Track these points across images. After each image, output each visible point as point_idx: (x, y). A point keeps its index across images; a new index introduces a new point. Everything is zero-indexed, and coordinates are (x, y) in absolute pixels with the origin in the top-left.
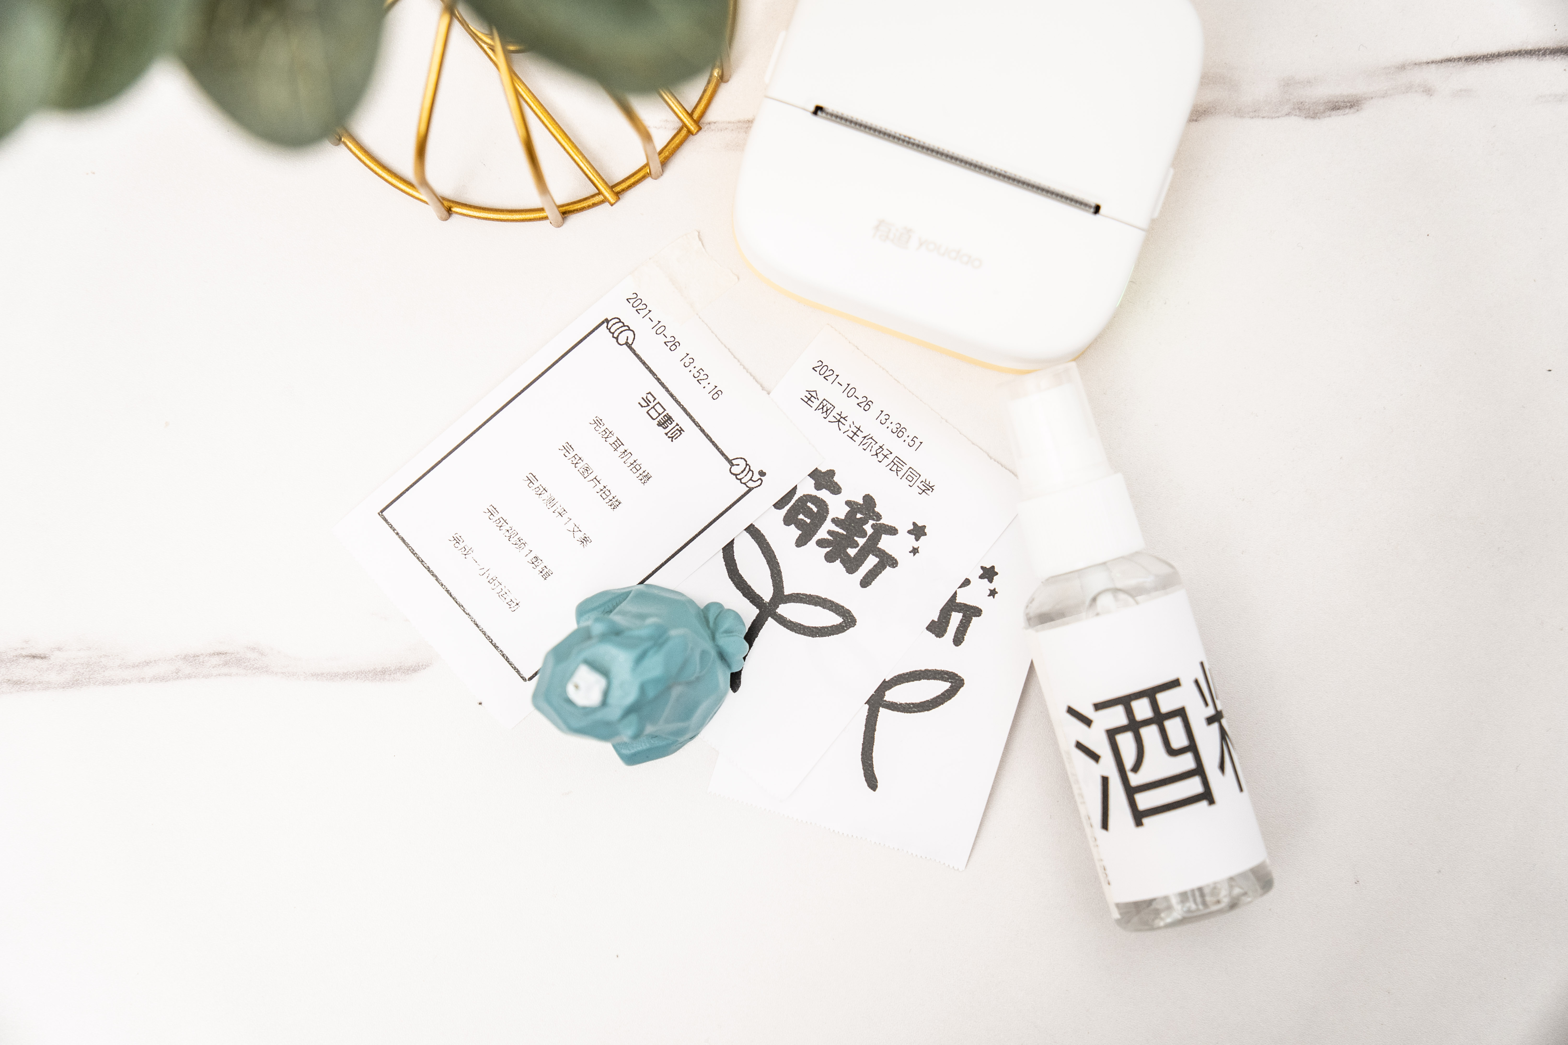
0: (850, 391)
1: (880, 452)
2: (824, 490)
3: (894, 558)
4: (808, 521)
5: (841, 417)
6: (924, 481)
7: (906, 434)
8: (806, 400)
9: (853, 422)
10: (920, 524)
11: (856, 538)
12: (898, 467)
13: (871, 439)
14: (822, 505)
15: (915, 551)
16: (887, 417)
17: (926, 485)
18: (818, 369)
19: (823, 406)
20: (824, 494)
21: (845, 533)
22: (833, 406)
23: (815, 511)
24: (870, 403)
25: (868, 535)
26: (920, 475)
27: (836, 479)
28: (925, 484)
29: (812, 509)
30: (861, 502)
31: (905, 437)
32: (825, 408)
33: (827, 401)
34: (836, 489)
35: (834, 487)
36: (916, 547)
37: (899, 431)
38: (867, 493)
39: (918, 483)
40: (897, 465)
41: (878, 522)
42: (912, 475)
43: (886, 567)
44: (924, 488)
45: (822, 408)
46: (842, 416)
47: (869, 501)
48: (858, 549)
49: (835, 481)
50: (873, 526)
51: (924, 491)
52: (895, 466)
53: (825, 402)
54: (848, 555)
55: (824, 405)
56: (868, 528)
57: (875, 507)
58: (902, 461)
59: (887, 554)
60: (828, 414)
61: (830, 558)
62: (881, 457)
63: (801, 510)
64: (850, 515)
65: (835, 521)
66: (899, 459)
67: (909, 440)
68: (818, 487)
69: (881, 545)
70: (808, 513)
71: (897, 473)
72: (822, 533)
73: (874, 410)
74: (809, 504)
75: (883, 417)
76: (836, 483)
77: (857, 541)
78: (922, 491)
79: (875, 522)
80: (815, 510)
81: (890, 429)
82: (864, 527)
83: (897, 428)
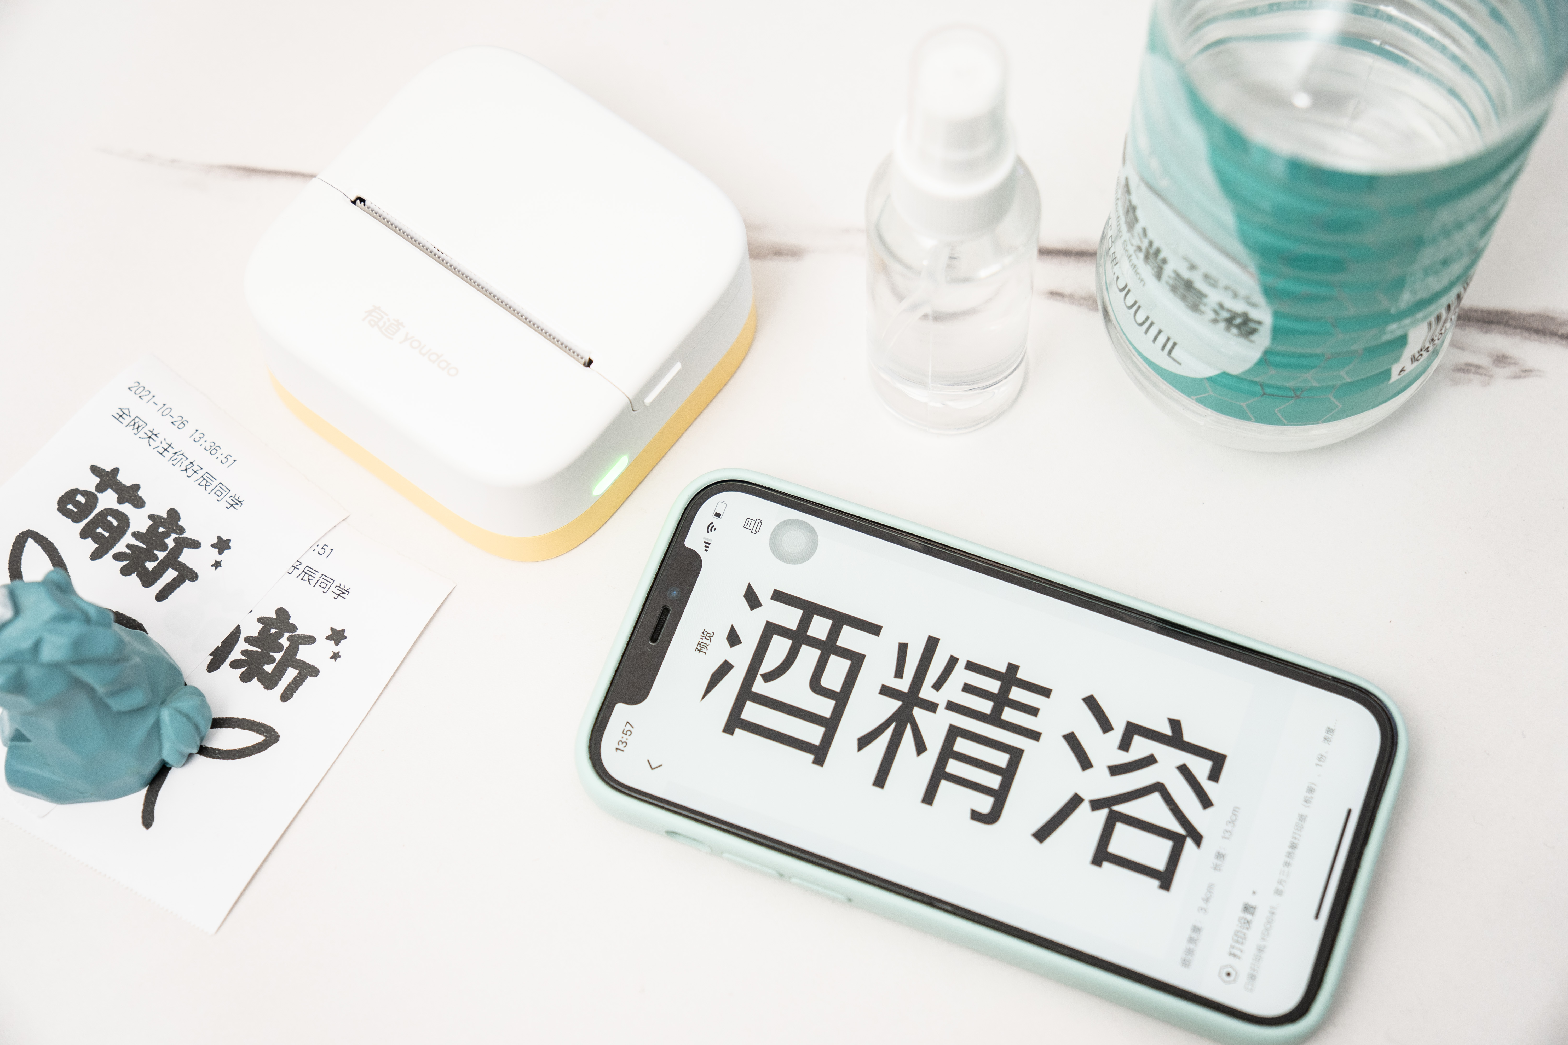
0: (165, 410)
1: (190, 468)
2: (127, 504)
3: (194, 571)
4: (107, 535)
5: (153, 434)
6: (233, 496)
7: (219, 452)
8: (117, 416)
9: (165, 439)
10: (225, 538)
11: (156, 552)
12: (207, 482)
13: (182, 455)
14: (124, 521)
15: (217, 565)
16: (202, 436)
17: (235, 500)
18: (134, 389)
19: (135, 423)
20: (126, 508)
21: (145, 547)
23: (116, 525)
24: (185, 423)
25: (169, 549)
26: (229, 491)
27: (140, 493)
28: (234, 499)
29: (112, 523)
30: (165, 516)
31: (218, 455)
32: (136, 426)
33: (139, 418)
34: (139, 503)
35: (138, 501)
36: (218, 560)
37: (213, 449)
38: (172, 508)
39: (227, 498)
40: (206, 480)
41: (181, 536)
42: (221, 490)
43: (185, 581)
44: (232, 503)
45: (134, 425)
46: (153, 433)
47: (173, 514)
48: (157, 562)
49: (140, 495)
50: (175, 540)
51: (232, 505)
52: (205, 481)
53: (137, 420)
54: (147, 569)
55: (136, 422)
56: (170, 542)
57: (179, 521)
58: (212, 477)
59: (188, 568)
60: (139, 431)
61: (125, 572)
62: (190, 472)
63: (101, 524)
64: (152, 529)
65: (136, 535)
66: (210, 475)
67: (222, 458)
68: (120, 501)
70: (108, 526)
71: (206, 488)
72: (121, 547)
74: (109, 518)
75: (197, 436)
76: (140, 498)
77: (156, 555)
78: (230, 505)
79: (177, 536)
80: (115, 523)
81: (203, 447)
82: (165, 540)
83: (211, 446)
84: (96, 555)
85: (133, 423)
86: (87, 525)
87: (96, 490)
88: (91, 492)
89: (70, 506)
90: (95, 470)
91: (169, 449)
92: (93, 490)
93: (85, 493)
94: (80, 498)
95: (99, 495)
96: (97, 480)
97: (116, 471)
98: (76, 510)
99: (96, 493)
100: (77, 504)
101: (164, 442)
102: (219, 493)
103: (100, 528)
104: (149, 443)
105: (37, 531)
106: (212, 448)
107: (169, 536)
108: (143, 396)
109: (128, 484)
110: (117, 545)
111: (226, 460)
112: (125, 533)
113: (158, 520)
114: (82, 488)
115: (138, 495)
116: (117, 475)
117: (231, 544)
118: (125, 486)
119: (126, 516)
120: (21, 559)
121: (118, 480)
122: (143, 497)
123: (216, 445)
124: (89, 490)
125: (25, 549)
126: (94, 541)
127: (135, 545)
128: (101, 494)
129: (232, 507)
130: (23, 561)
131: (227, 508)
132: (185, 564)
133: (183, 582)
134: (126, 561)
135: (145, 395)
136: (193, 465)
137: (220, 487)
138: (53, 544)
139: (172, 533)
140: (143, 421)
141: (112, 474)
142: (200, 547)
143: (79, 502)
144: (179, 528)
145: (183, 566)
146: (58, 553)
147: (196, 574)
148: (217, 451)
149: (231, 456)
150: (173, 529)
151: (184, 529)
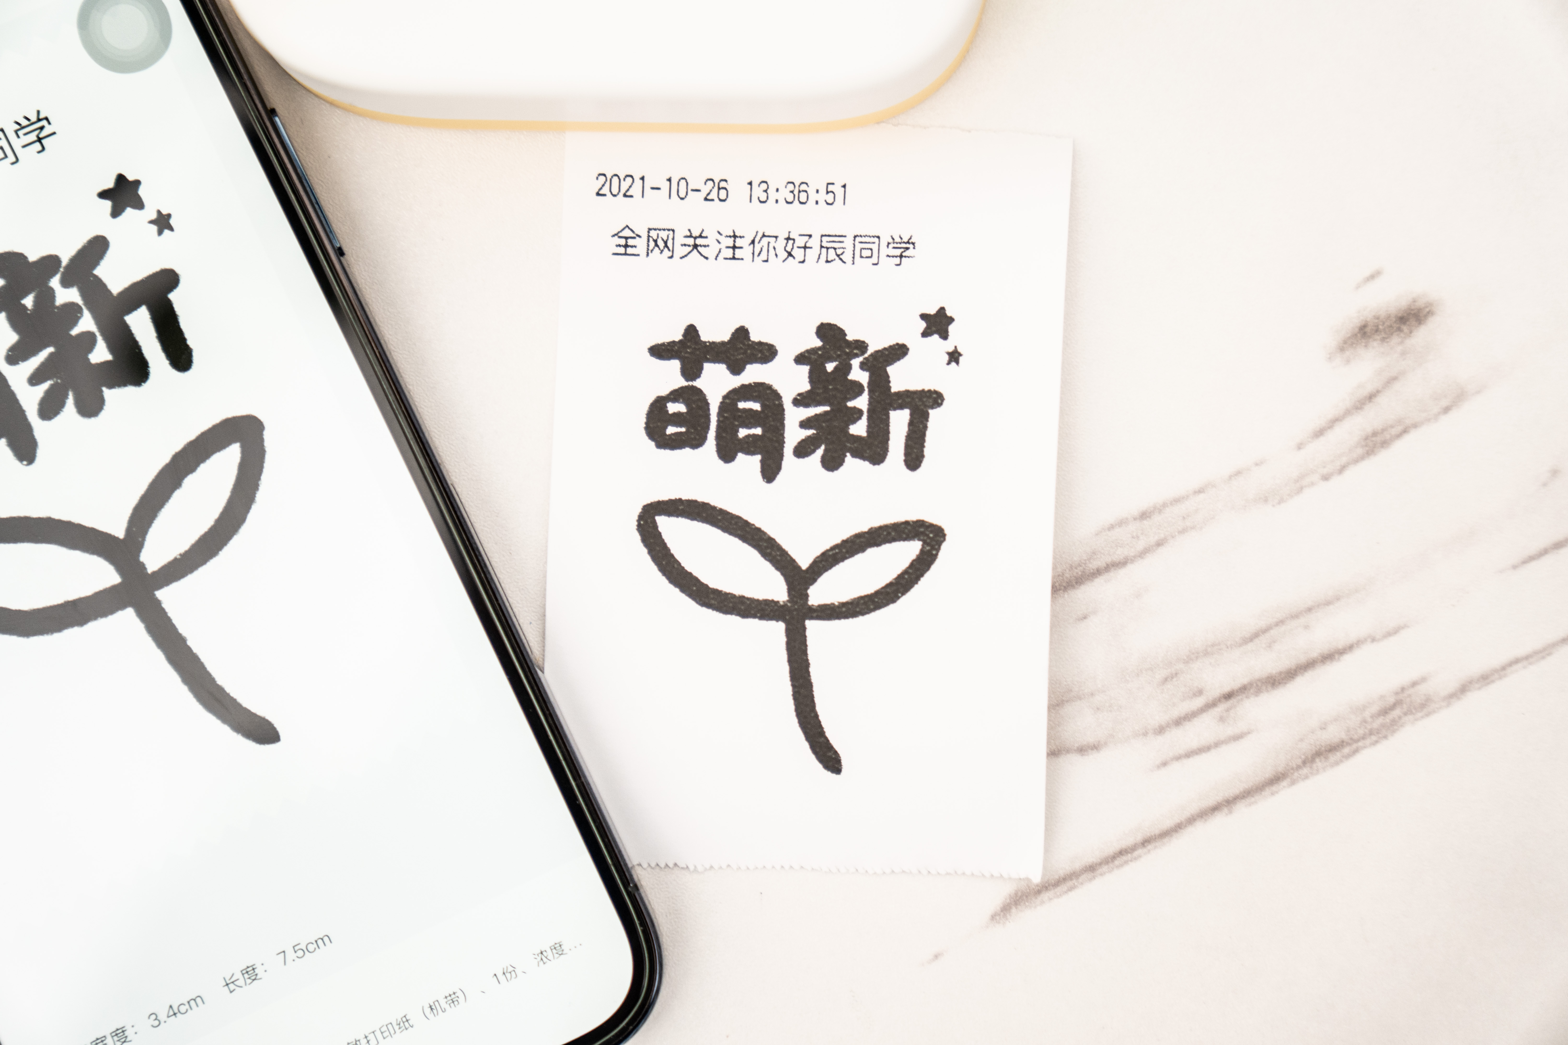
2: (748, 367)
3: (929, 391)
4: (758, 431)
5: (695, 238)
6: (891, 241)
8: (622, 250)
9: (719, 233)
11: (850, 404)
12: (835, 249)
15: (954, 357)
16: (764, 186)
17: (899, 245)
19: (655, 241)
20: (753, 373)
21: (827, 408)
22: (669, 230)
24: (723, 184)
26: (878, 237)
28: (896, 245)
29: (751, 410)
31: (813, 196)
33: (655, 229)
35: (761, 351)
39: (884, 251)
41: (866, 355)
43: (928, 414)
45: (657, 245)
46: (694, 235)
47: (829, 332)
50: (863, 366)
51: (901, 256)
52: (831, 251)
54: (858, 438)
55: (655, 238)
57: (846, 335)
58: (836, 236)
60: (671, 248)
62: (798, 253)
63: (736, 423)
66: (829, 236)
67: (822, 196)
68: (736, 369)
69: (896, 386)
70: (750, 419)
71: (841, 259)
72: (793, 435)
73: (737, 190)
74: (742, 405)
75: (758, 192)
77: (855, 407)
78: (898, 259)
79: (861, 359)
80: (756, 406)
81: (782, 201)
83: (792, 192)
84: (770, 471)
85: (652, 244)
86: (718, 437)
87: (687, 380)
88: (682, 388)
89: (671, 430)
90: (660, 351)
91: (739, 243)
92: (683, 383)
93: (675, 395)
94: (673, 408)
95: (698, 383)
96: (675, 365)
97: (691, 331)
98: (683, 430)
99: (690, 383)
100: (677, 419)
101: (720, 238)
102: (866, 253)
103: (741, 430)
104: (701, 255)
105: (656, 500)
106: (796, 192)
107: (849, 368)
108: (628, 190)
109: (726, 337)
110: (786, 435)
111: (831, 195)
112: (783, 410)
113: (813, 356)
114: (664, 392)
115: (753, 342)
116: (698, 336)
117: (949, 313)
118: (723, 343)
119: (762, 385)
120: (672, 556)
121: (705, 342)
122: (764, 340)
123: (797, 185)
124: (676, 387)
125: (664, 536)
126: (749, 452)
127: (812, 417)
128: (698, 380)
129: (903, 259)
130: (678, 557)
131: (897, 265)
132: (907, 391)
133: (926, 417)
134: (819, 447)
135: (630, 187)
136: (794, 240)
137: (861, 242)
138: (696, 501)
139: (851, 359)
140: (664, 230)
141: (689, 341)
142: (908, 349)
143: (678, 415)
144: (853, 346)
145: (908, 394)
146: (714, 508)
147: (936, 392)
148: (806, 191)
149: (833, 184)
150: (847, 354)
151: (863, 342)
